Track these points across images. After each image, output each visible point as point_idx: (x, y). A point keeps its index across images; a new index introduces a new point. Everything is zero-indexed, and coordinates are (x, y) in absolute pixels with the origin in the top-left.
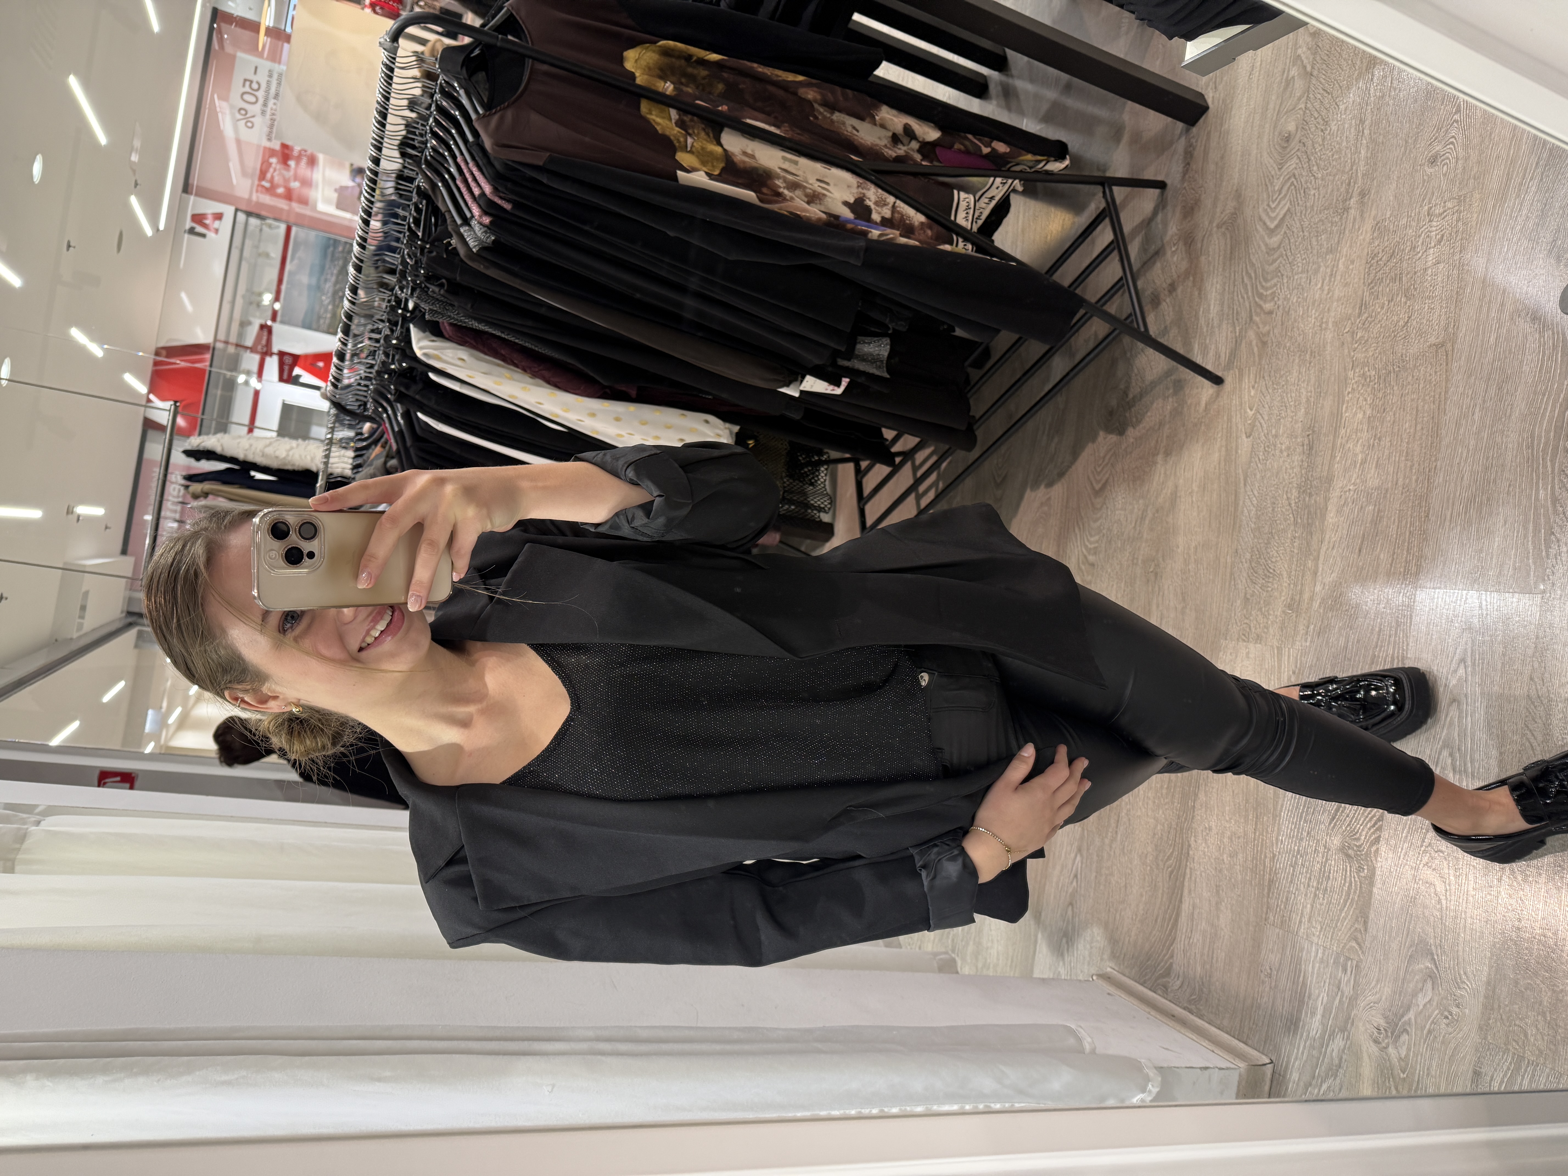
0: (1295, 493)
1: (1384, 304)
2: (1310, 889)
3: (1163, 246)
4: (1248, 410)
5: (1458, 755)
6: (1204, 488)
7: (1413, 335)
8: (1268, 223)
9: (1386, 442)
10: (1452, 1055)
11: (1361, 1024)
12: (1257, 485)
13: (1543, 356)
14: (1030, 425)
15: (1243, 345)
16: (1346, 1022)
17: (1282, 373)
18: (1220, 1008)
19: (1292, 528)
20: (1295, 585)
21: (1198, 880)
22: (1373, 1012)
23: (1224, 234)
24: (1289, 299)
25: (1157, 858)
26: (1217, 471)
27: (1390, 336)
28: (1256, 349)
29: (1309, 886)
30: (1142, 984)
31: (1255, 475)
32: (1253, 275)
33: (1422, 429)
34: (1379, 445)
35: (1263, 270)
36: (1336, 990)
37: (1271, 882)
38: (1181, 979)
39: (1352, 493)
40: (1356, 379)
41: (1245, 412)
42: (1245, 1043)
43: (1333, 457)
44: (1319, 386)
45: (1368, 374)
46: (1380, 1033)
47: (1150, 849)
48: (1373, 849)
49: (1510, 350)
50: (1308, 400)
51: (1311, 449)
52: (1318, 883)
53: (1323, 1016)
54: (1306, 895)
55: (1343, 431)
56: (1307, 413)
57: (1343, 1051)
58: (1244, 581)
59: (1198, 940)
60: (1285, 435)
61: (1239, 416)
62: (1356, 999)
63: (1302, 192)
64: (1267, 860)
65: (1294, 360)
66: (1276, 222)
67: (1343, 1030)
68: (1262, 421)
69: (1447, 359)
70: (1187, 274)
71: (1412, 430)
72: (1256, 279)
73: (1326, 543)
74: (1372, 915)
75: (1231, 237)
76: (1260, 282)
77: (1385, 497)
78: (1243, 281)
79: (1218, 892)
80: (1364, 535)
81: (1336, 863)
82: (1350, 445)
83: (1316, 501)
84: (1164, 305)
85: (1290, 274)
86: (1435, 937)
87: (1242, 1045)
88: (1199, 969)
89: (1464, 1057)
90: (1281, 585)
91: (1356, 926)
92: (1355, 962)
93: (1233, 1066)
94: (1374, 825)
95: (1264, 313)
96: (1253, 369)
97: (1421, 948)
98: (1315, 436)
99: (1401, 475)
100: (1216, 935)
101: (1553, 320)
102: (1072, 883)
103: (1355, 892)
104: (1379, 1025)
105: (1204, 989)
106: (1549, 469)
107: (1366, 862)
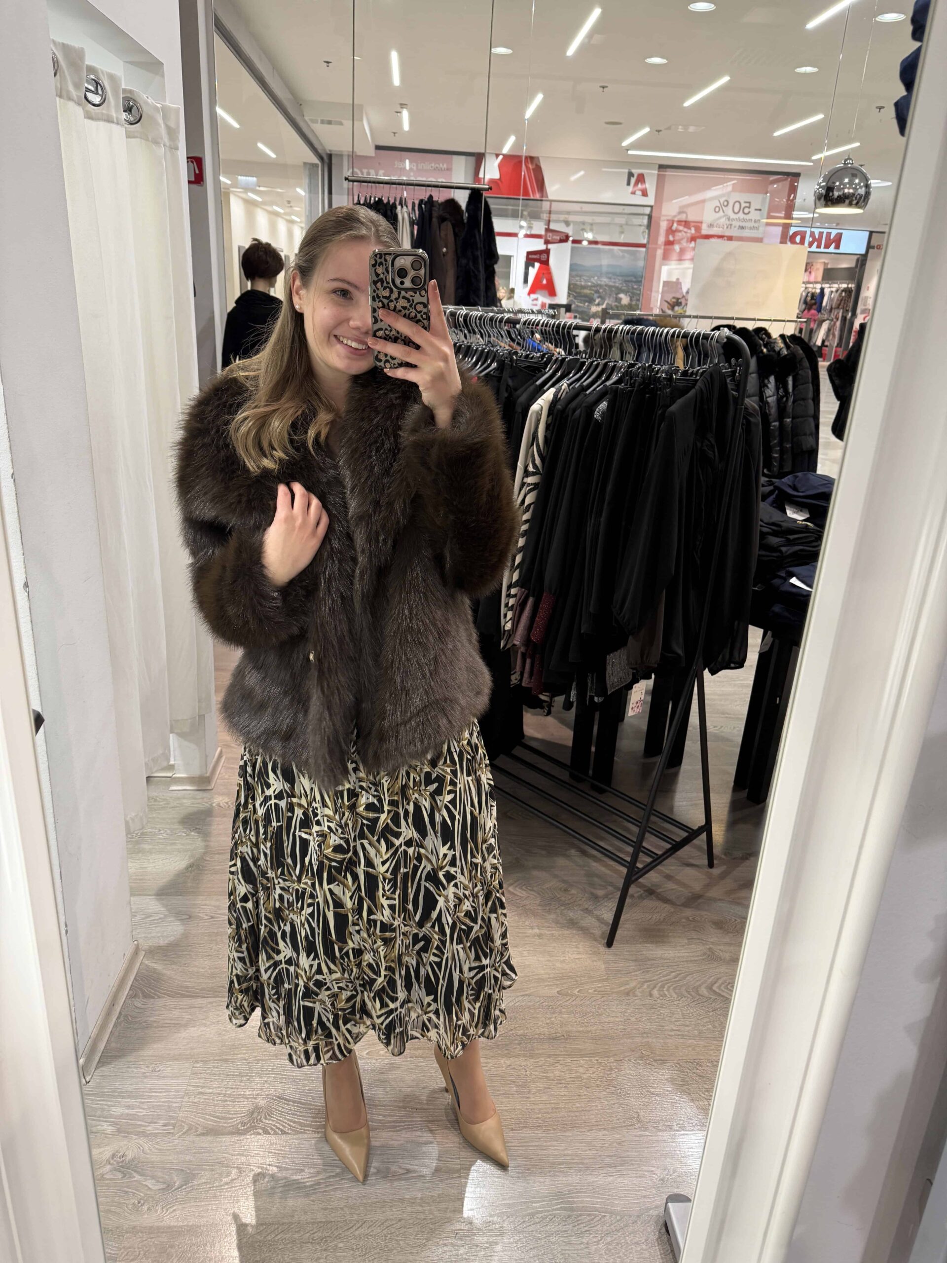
0: (520, 1032)
1: (665, 1075)
2: (224, 1090)
4: (578, 990)
5: (338, 1179)
7: (644, 1099)
8: (717, 984)
9: (564, 1092)
11: (125, 1143)
12: (523, 1004)
13: (637, 1190)
15: (625, 979)
16: (125, 1132)
17: (608, 1010)
18: (123, 1040)
22: (136, 1151)
23: (705, 954)
24: (662, 1007)
26: (531, 974)
27: (642, 1083)
28: (623, 988)
29: (226, 1088)
30: (135, 978)
31: (530, 1002)
32: (677, 979)
33: (576, 1116)
34: (561, 1087)
35: (682, 986)
36: (149, 1120)
37: (226, 1060)
38: (143, 1006)
39: (524, 1073)
41: (576, 988)
42: (99, 1062)
43: (549, 1056)
44: (600, 1038)
45: (613, 1072)
46: (120, 1158)
48: (260, 1131)
49: (639, 1167)
50: (588, 1032)
51: (553, 1039)
52: (230, 1095)
53: (128, 1114)
54: (219, 1087)
55: (569, 1061)
56: (580, 1032)
57: (103, 1133)
59: (174, 1015)
60: (562, 1020)
62: (145, 1136)
65: (617, 1017)
66: (717, 990)
67: (119, 1131)
68: (571, 1001)
69: (629, 1126)
71: (575, 1109)
72: (675, 982)
74: (209, 1138)
75: (703, 959)
76: (672, 985)
78: (672, 972)
81: (245, 1106)
82: (559, 1067)
83: (515, 1048)
85: (680, 1005)
86: (199, 1185)
87: (97, 1059)
88: (152, 1019)
91: (200, 1128)
92: (172, 1131)
94: (277, 1128)
95: (650, 991)
96: (608, 989)
97: (189, 1177)
98: (563, 1040)
99: (540, 1106)
100: (180, 1027)
101: (663, 1193)
102: (207, 915)
103: (225, 1123)
104: (126, 1156)
105: (137, 1025)
106: (555, 1207)
107: (250, 1127)
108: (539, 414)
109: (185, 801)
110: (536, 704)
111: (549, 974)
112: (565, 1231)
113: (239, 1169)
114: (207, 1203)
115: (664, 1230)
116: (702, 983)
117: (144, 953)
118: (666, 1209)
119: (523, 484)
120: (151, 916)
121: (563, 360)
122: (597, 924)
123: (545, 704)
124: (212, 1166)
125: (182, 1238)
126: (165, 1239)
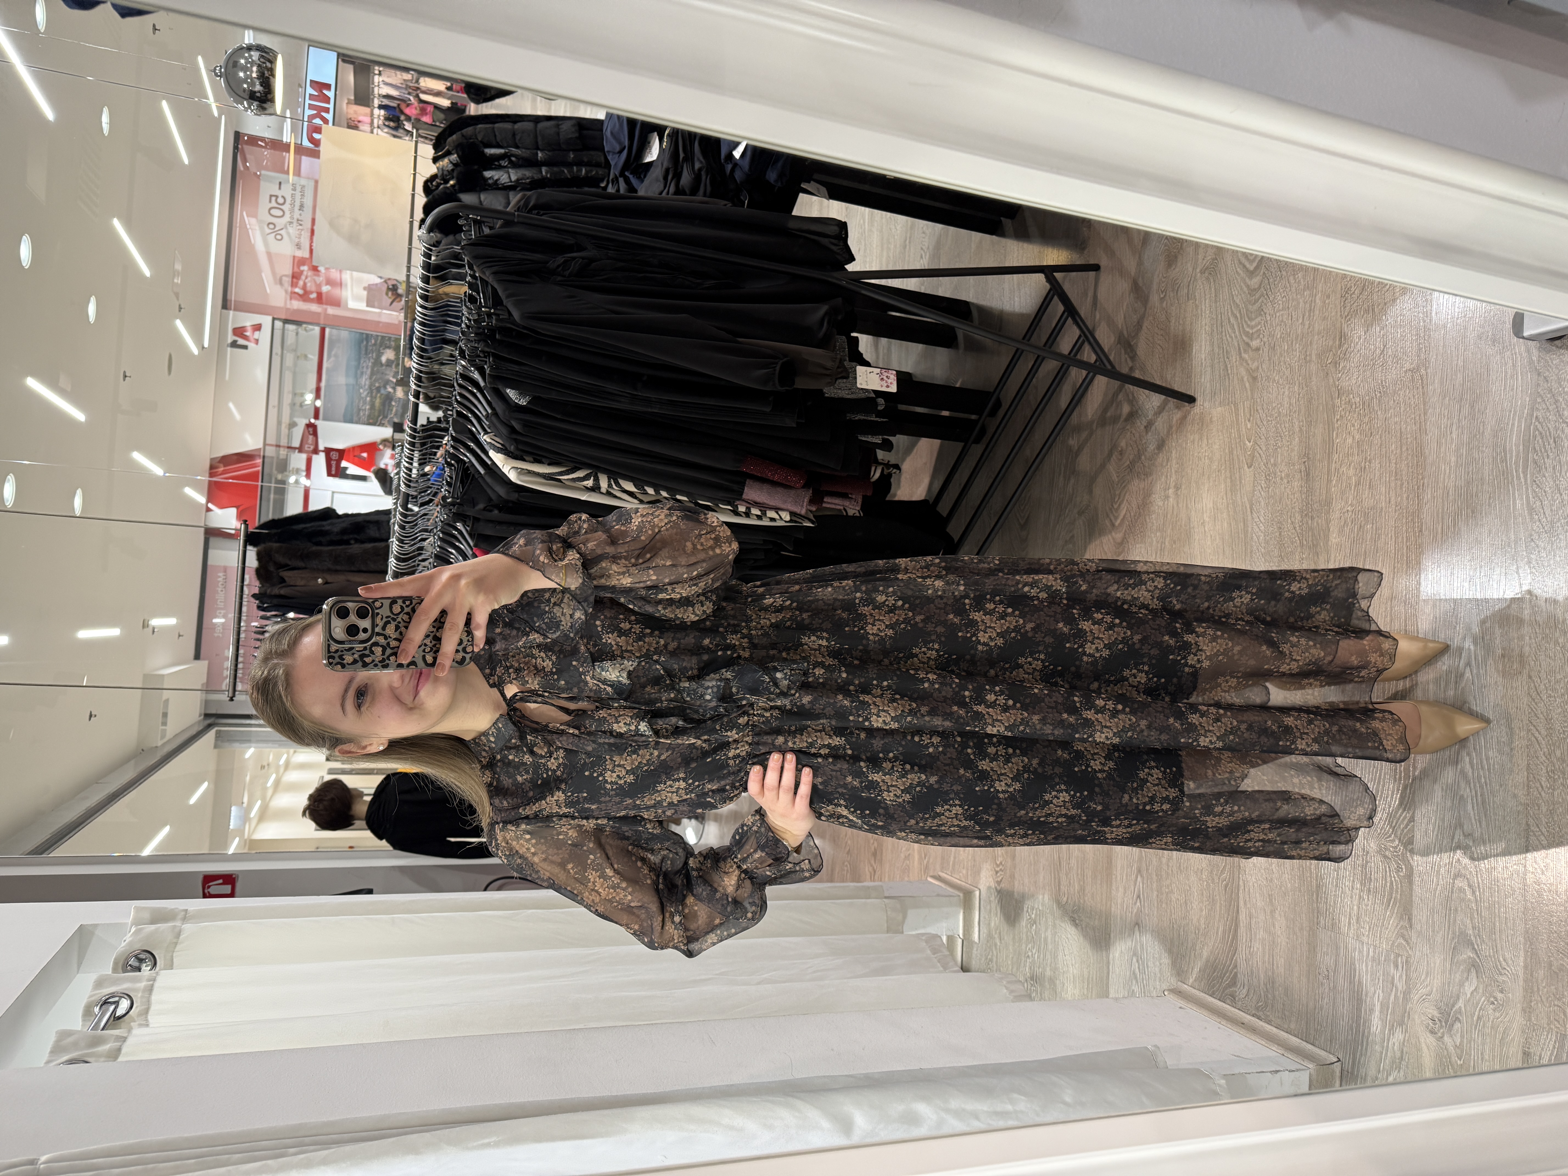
0: (1298, 517)
1: (1360, 334)
2: (1355, 891)
4: (1247, 442)
5: (1474, 754)
6: (1215, 518)
7: (1390, 362)
8: (1248, 266)
9: (1376, 464)
11: (1417, 1017)
12: (1263, 512)
15: (1236, 381)
16: (1403, 1016)
17: (1274, 405)
18: (1287, 1013)
19: (1299, 549)
21: (1251, 891)
22: (1426, 1004)
23: (1208, 279)
24: (1273, 336)
25: (1211, 873)
26: (1225, 501)
27: (1369, 364)
28: (1247, 385)
29: (1353, 888)
30: (1211, 996)
31: (1260, 503)
32: (1238, 315)
33: (1407, 450)
34: (1370, 467)
35: (1247, 310)
36: (1390, 986)
37: (1318, 886)
38: (1246, 987)
39: (1350, 513)
40: (1343, 407)
41: (1245, 444)
42: (1313, 1044)
43: (1329, 481)
44: (1310, 415)
45: (1353, 401)
46: (1435, 1024)
47: (1204, 865)
48: (1409, 848)
49: (1477, 371)
50: (1301, 430)
51: (1308, 475)
52: (1362, 884)
53: (1381, 1012)
54: (1351, 897)
55: (1336, 456)
56: (1300, 442)
57: (1403, 1044)
59: (1258, 949)
60: (1284, 464)
61: (1239, 448)
62: (1409, 992)
65: (1284, 392)
66: (1255, 264)
67: (1401, 1024)
68: (1260, 452)
69: (1422, 383)
71: (1398, 450)
72: (1241, 318)
74: (1415, 912)
75: (1214, 281)
76: (1245, 322)
77: (1381, 516)
78: (1229, 322)
79: (1271, 900)
81: (1376, 865)
82: (1344, 469)
83: (1318, 524)
85: (1272, 312)
86: (1474, 928)
87: (1310, 1047)
88: (1262, 976)
89: (1513, 1039)
91: (1402, 923)
92: (1404, 958)
93: (1303, 1067)
94: (1406, 827)
95: (1253, 350)
96: (1247, 404)
97: (1463, 940)
98: (1311, 463)
99: (1392, 494)
100: (1274, 942)
101: (1510, 342)
102: (1136, 903)
103: (1397, 892)
104: (1433, 1016)
105: (1269, 995)
106: (1523, 480)
107: (1403, 860)
108: (521, 472)
109: (993, 924)
110: (885, 483)
111: (1226, 477)
112: (1554, 469)
113: (1457, 876)
114: (1497, 919)
115: (1557, 342)
116: (1245, 283)
117: (1179, 983)
118: (1531, 338)
119: (609, 494)
120: (1134, 973)
121: (453, 438)
122: (1165, 415)
123: (886, 472)
124: (1450, 910)
125: (1540, 952)
126: (1541, 973)
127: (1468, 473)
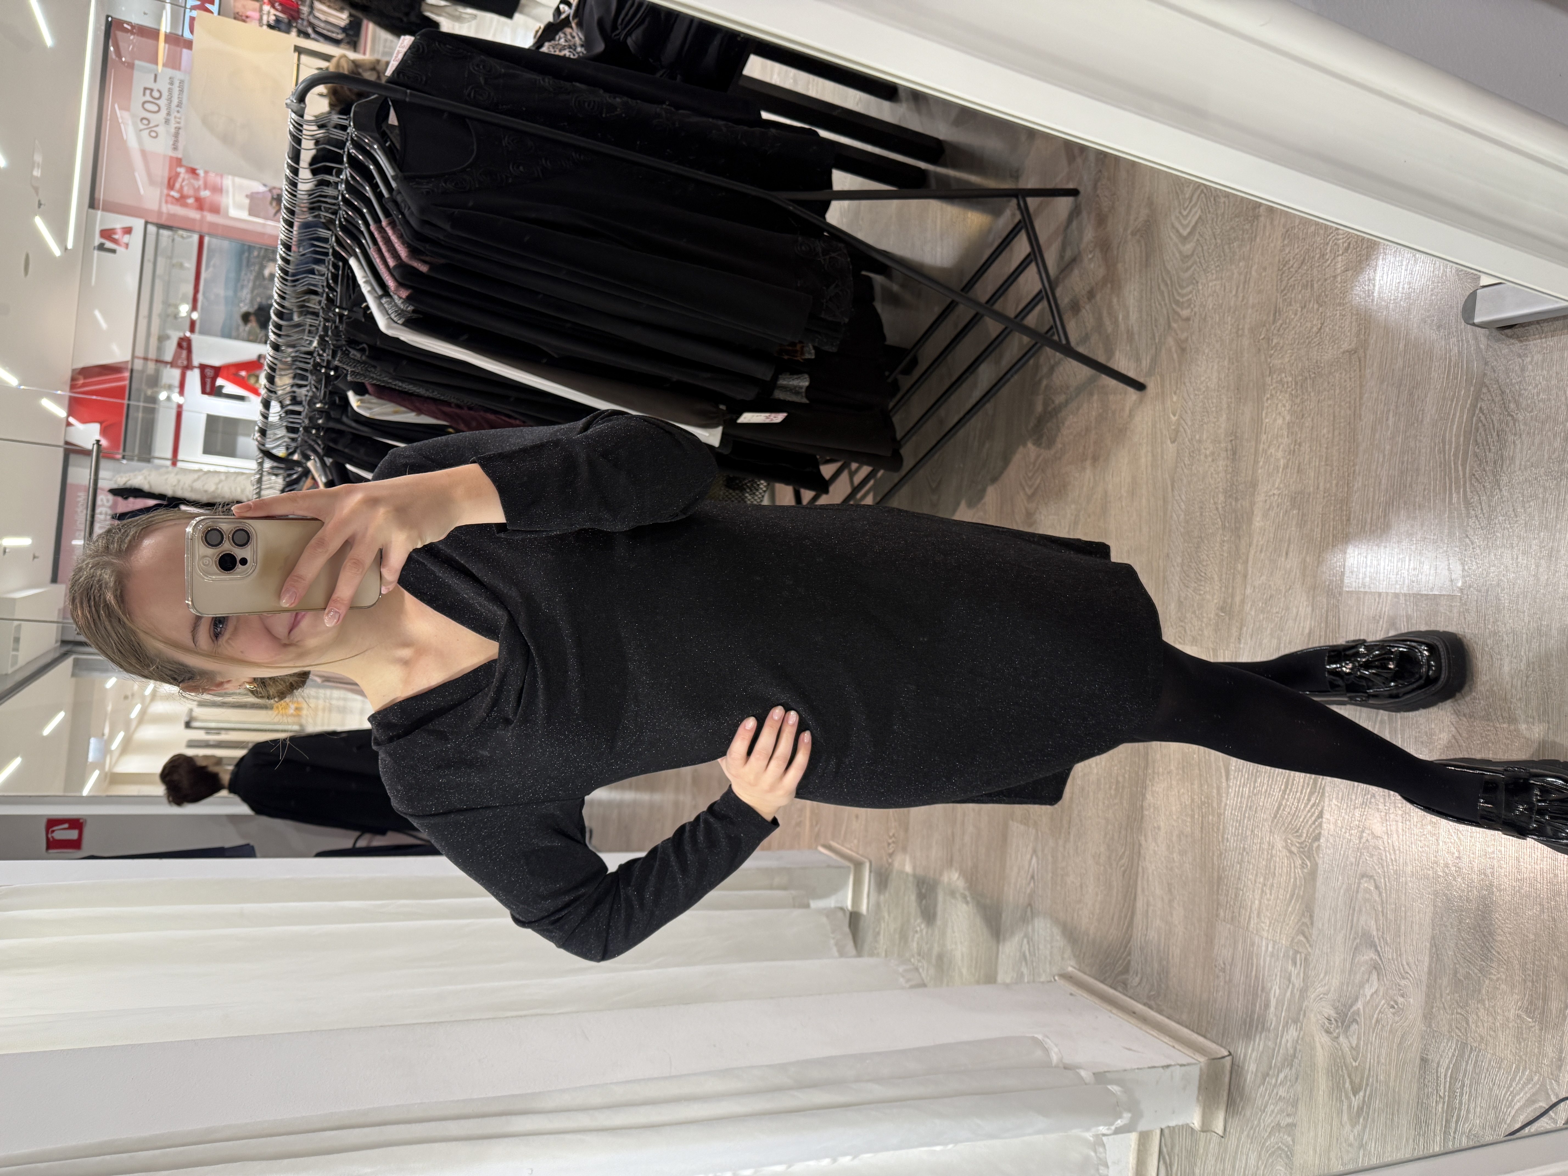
0: (1221, 498)
1: (1297, 310)
2: (1257, 885)
3: (1080, 253)
4: (1172, 416)
6: (1133, 494)
7: (1326, 342)
8: (1181, 230)
9: (1306, 447)
10: (1400, 1043)
11: (1312, 1015)
12: (1184, 490)
13: (1450, 363)
14: (961, 433)
15: (1163, 351)
16: (1299, 1014)
17: (1203, 379)
18: (1179, 1004)
19: (1221, 532)
20: (1227, 587)
21: (1150, 878)
22: (1323, 1004)
23: (1139, 241)
24: (1205, 307)
25: (1109, 858)
26: (1145, 476)
27: (1304, 342)
28: (1175, 356)
29: (1256, 882)
30: (1102, 982)
31: (1182, 480)
32: (1169, 282)
33: (1340, 434)
34: (1299, 450)
35: (1179, 277)
36: (1287, 982)
37: (1220, 878)
38: (1139, 975)
39: (1276, 497)
40: (1274, 385)
41: (1169, 418)
42: (1205, 1037)
43: (1256, 462)
44: (1239, 392)
45: (1285, 380)
46: (1331, 1024)
47: (1102, 849)
48: (1315, 845)
49: (1418, 356)
50: (1229, 407)
51: (1234, 454)
52: (1265, 879)
53: (1276, 1008)
54: (1253, 891)
55: (1265, 437)
56: (1228, 419)
57: (1297, 1042)
58: (1177, 584)
59: (1154, 937)
60: (1209, 441)
61: (1162, 422)
62: (1307, 991)
63: (1212, 199)
64: (1215, 858)
65: (1213, 367)
66: (1188, 230)
68: (1186, 427)
69: (1360, 366)
70: (1105, 281)
71: (1330, 435)
72: (1172, 286)
73: (1254, 546)
74: (1317, 911)
75: (1146, 244)
76: (1176, 290)
77: (1308, 501)
78: (1160, 289)
79: (1170, 890)
80: (1290, 539)
81: (1280, 859)
82: (1272, 450)
83: (1242, 506)
84: (1083, 312)
85: (1204, 281)
86: (1378, 930)
87: (1201, 1039)
88: (1156, 965)
89: (1412, 1044)
90: (1213, 588)
91: (1303, 920)
92: (1303, 956)
93: (1193, 1061)
94: (1314, 823)
95: (1182, 320)
96: (1174, 375)
97: (1365, 940)
98: (1238, 442)
99: (1321, 480)
100: (1170, 932)
101: (1457, 328)
102: (1029, 884)
103: (1300, 888)
104: (1329, 1016)
105: (1163, 986)
106: (1461, 473)
107: (1309, 858)
111: (1147, 452)
112: (1495, 463)
113: (1363, 876)
114: (1403, 922)
115: (1508, 331)
116: (1178, 249)
118: (1482, 326)
120: (1024, 953)
124: (1354, 910)
125: (1446, 958)
126: (1445, 981)
127: (1403, 463)
